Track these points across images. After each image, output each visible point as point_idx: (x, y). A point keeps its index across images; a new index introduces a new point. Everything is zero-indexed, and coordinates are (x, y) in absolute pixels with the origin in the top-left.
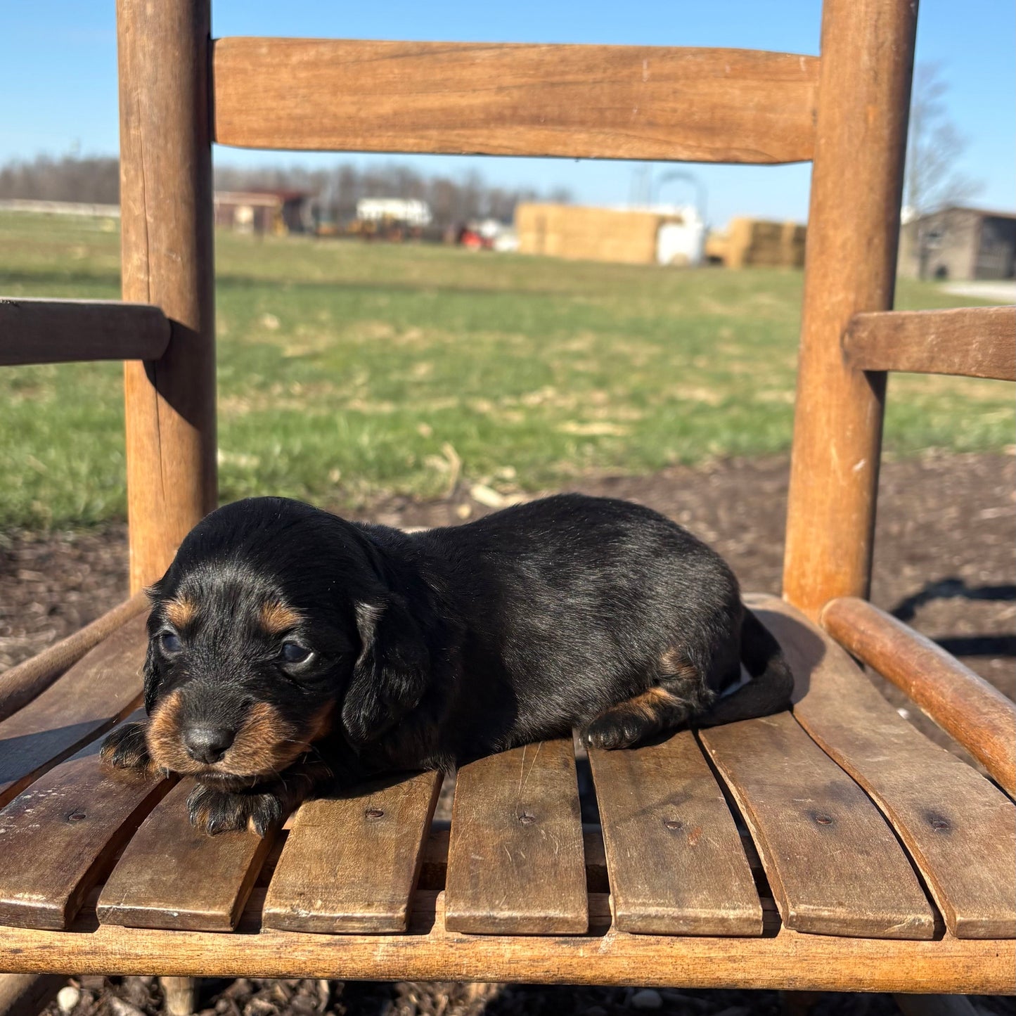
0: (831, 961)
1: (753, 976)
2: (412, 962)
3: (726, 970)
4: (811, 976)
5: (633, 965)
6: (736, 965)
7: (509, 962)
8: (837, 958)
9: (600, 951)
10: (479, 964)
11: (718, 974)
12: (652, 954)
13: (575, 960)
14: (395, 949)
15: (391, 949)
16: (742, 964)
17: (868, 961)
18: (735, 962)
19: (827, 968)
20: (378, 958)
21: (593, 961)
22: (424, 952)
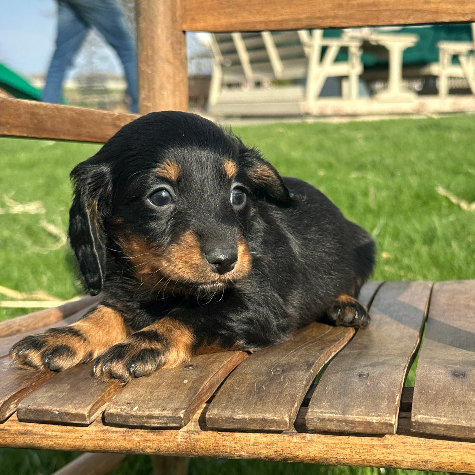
0: (448, 450)
1: (400, 459)
2: (199, 443)
3: (383, 454)
4: (436, 460)
5: (326, 449)
6: (388, 451)
7: (254, 445)
8: (451, 448)
9: (306, 439)
10: (236, 446)
11: (378, 456)
12: (337, 442)
13: (292, 445)
14: (188, 435)
15: (185, 435)
16: (392, 450)
17: (471, 451)
18: (387, 448)
19: (446, 454)
20: (179, 440)
21: (302, 445)
22: (205, 437)
